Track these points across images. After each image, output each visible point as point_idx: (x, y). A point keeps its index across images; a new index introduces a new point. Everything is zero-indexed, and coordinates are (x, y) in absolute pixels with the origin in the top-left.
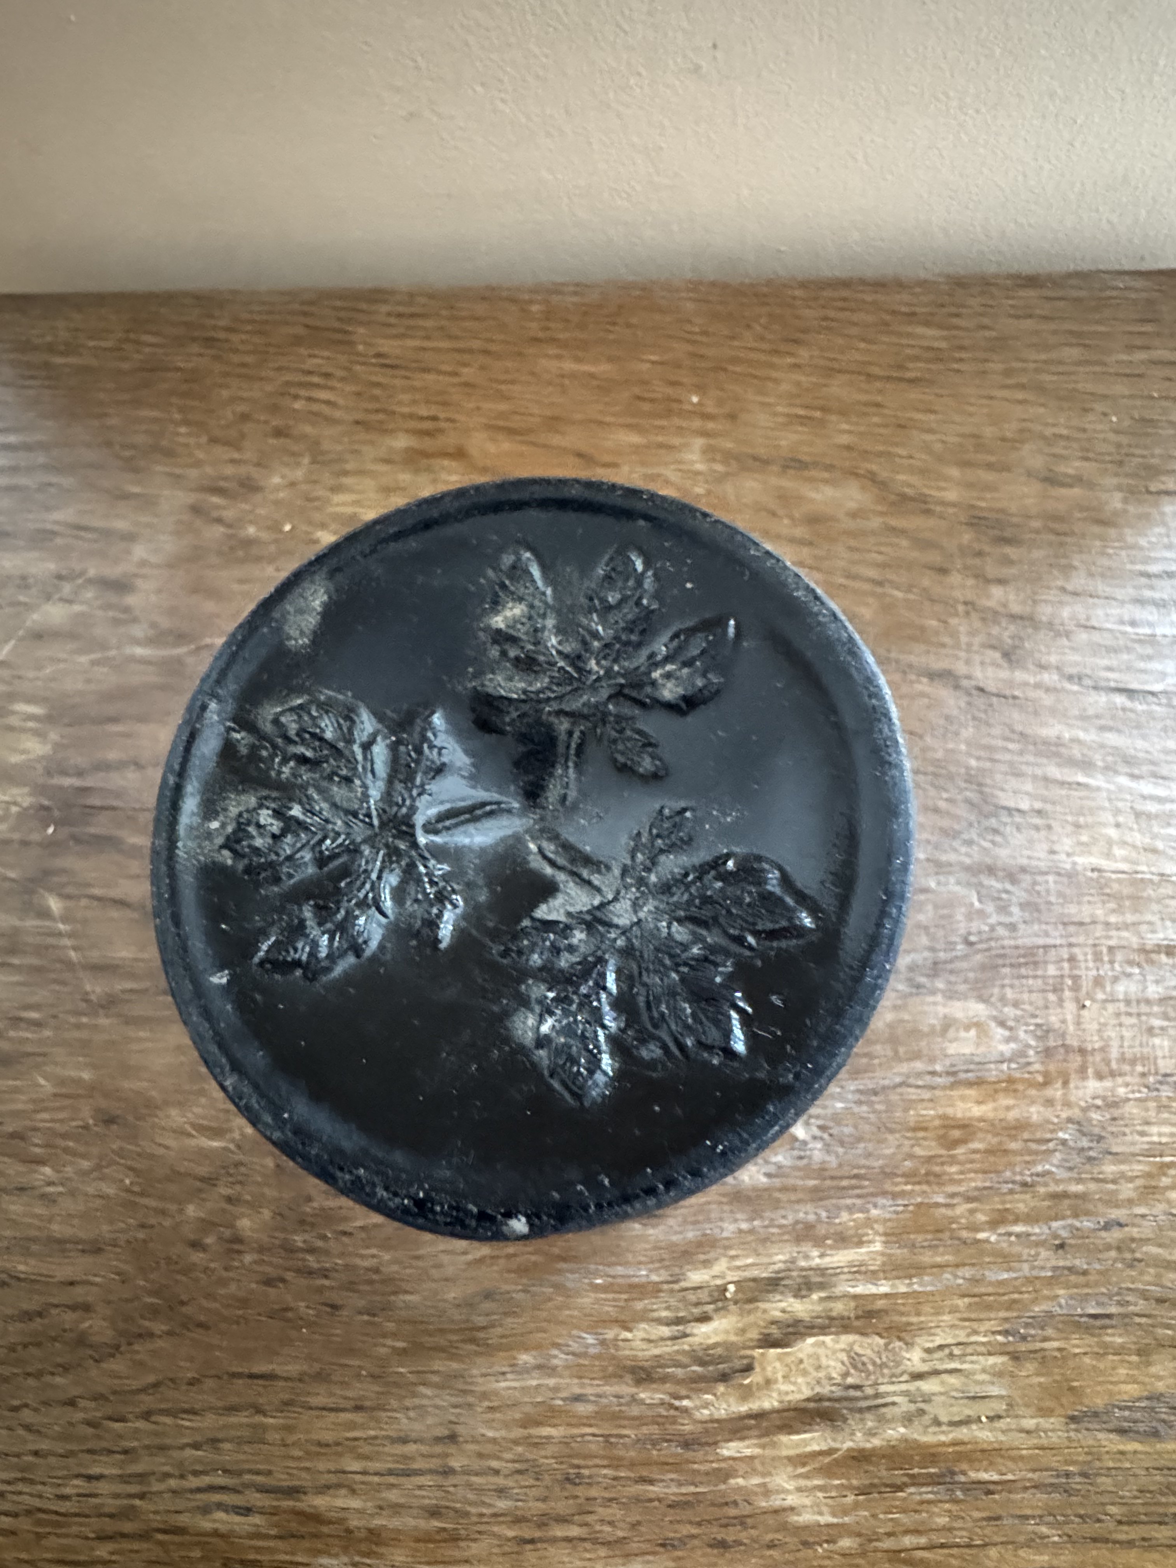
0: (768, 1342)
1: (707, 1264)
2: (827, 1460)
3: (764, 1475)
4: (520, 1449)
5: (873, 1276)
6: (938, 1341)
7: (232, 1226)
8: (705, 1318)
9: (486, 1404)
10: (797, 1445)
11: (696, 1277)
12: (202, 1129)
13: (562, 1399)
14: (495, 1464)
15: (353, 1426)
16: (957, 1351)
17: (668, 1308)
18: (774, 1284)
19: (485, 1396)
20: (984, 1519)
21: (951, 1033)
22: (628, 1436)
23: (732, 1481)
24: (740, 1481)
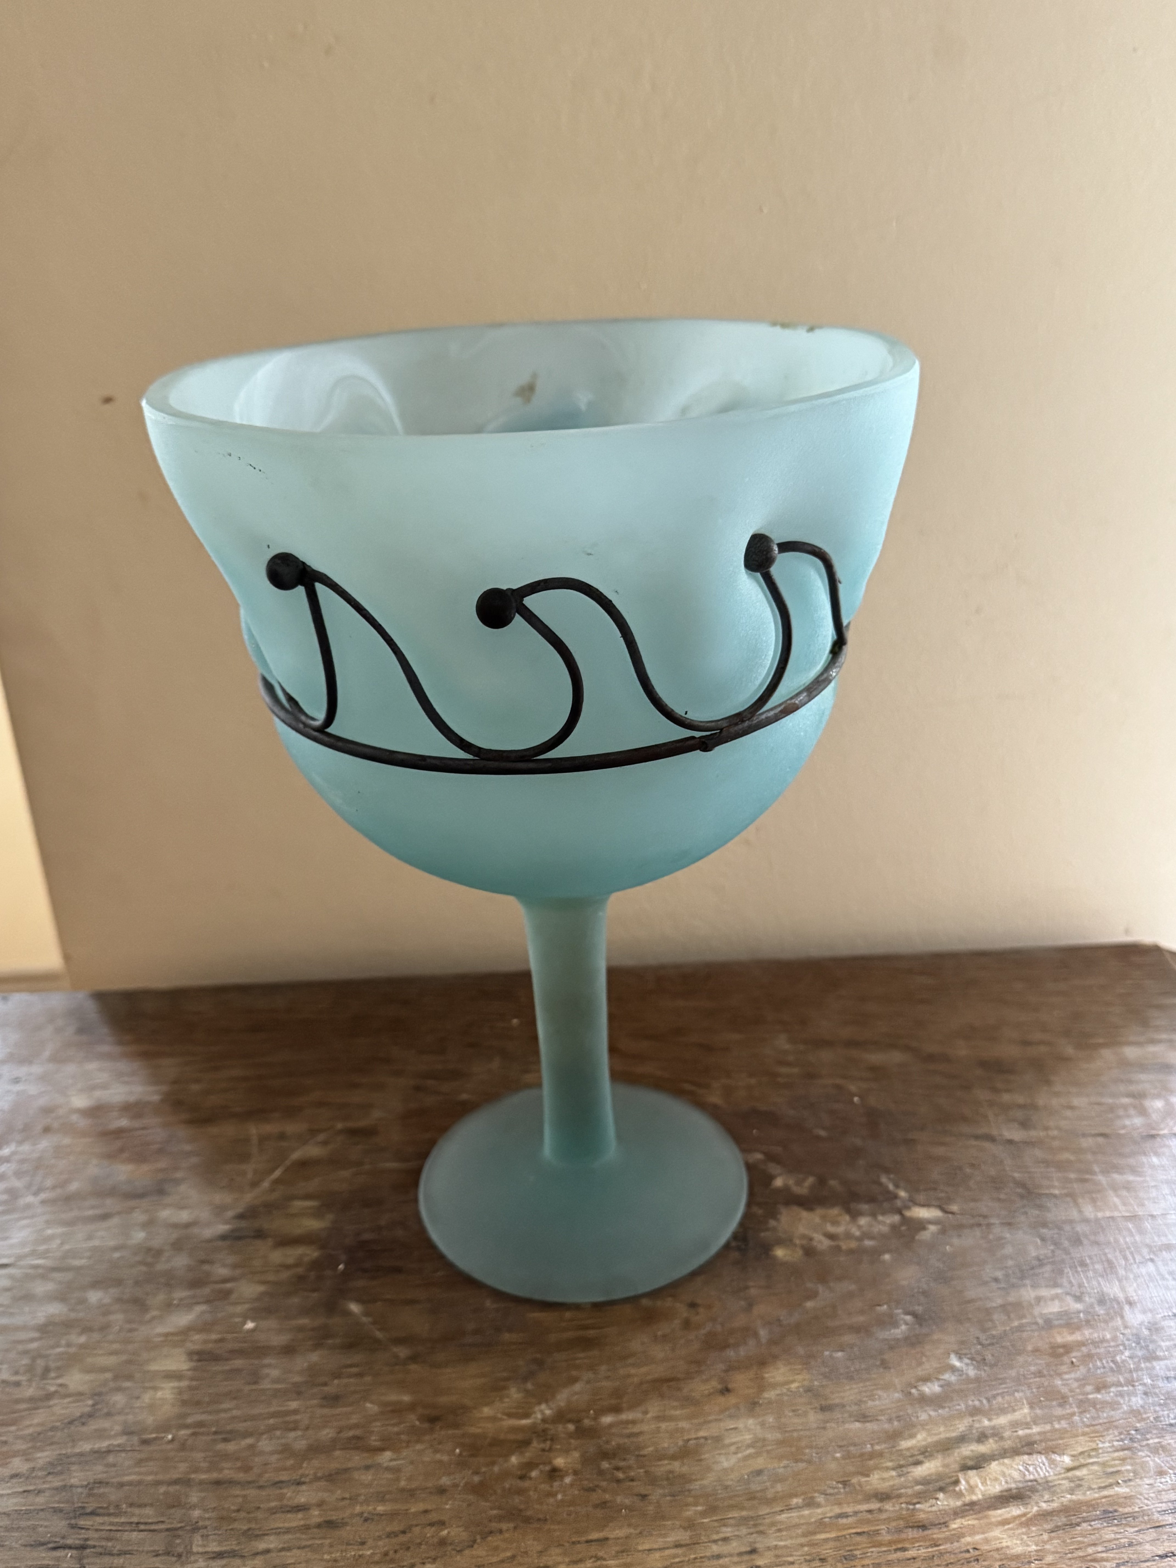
0: (965, 1468)
1: (912, 1436)
2: (1024, 1519)
3: (983, 1533)
4: (806, 1549)
5: (1027, 1426)
6: (1080, 1450)
7: (550, 1463)
8: (918, 1463)
9: (774, 1529)
10: (1000, 1515)
11: (905, 1444)
12: (510, 1415)
13: (830, 1518)
14: (790, 1559)
15: (675, 1556)
16: (1093, 1453)
17: (892, 1461)
18: (962, 1439)
19: (773, 1524)
20: (1137, 1531)
21: (1042, 1303)
22: (884, 1529)
23: (963, 1540)
24: (968, 1539)
